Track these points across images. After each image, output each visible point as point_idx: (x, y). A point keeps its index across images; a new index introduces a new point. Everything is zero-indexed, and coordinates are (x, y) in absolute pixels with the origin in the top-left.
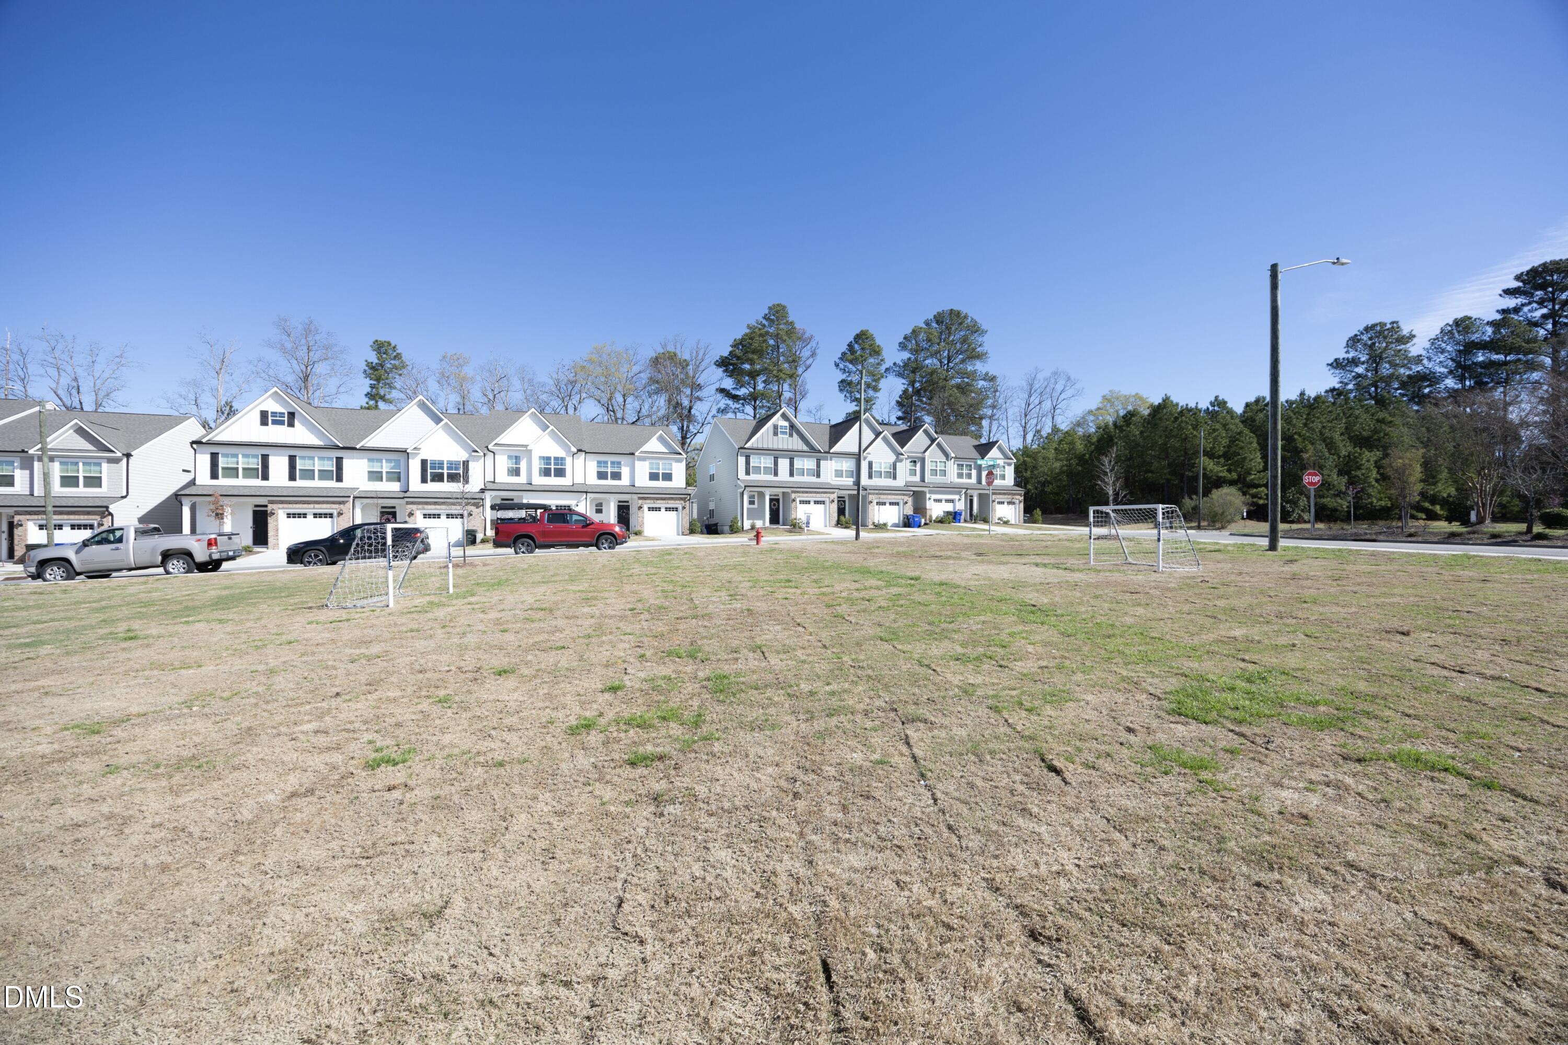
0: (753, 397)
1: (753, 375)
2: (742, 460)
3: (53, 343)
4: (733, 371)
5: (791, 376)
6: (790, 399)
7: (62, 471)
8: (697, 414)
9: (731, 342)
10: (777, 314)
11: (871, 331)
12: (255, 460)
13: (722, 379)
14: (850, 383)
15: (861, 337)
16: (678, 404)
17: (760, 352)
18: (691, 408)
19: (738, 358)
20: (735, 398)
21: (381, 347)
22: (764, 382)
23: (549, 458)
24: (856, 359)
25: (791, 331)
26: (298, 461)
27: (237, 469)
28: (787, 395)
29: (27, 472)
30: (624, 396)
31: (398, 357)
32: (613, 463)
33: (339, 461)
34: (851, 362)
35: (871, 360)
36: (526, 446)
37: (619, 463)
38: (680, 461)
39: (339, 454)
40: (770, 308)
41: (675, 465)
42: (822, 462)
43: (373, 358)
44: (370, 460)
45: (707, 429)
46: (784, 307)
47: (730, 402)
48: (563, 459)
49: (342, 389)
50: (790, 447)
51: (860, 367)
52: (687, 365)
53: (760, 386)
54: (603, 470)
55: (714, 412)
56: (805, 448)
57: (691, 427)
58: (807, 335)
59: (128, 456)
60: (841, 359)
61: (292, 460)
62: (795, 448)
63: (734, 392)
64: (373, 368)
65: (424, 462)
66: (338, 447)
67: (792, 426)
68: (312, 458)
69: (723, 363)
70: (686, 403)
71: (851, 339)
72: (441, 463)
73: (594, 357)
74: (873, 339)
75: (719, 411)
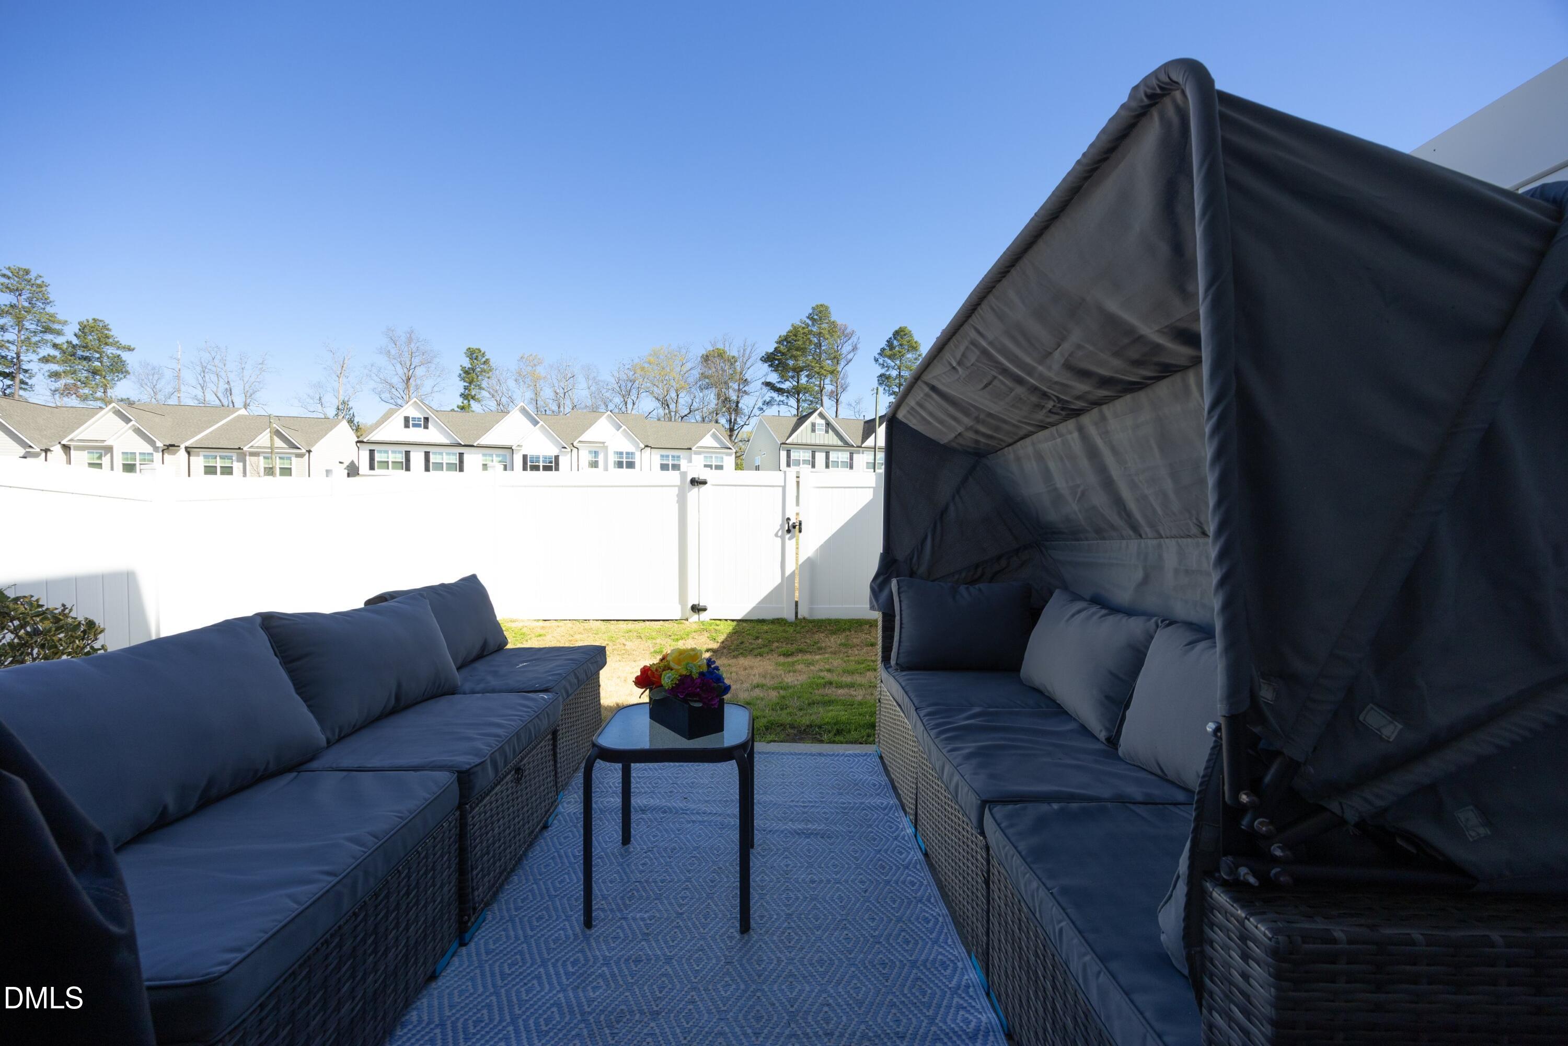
0: (796, 392)
1: (798, 370)
2: (783, 454)
3: (213, 354)
4: (777, 366)
5: (832, 372)
6: (832, 392)
7: (265, 463)
8: (744, 407)
9: (776, 338)
10: (819, 314)
11: (909, 328)
12: (400, 455)
13: (767, 374)
14: (888, 377)
15: (900, 333)
16: (727, 400)
17: (803, 350)
18: (738, 402)
19: (783, 354)
20: (780, 391)
21: (473, 354)
22: (807, 376)
23: (621, 453)
24: (895, 355)
25: (833, 326)
26: (432, 456)
27: (387, 462)
28: (829, 388)
29: (241, 464)
30: (677, 391)
31: (486, 362)
32: (673, 457)
33: (461, 455)
34: (890, 357)
35: (909, 356)
36: (603, 443)
37: (679, 457)
38: (730, 455)
39: (461, 450)
40: (813, 309)
41: (725, 458)
42: (855, 456)
43: (467, 363)
44: (484, 455)
45: (753, 421)
46: (827, 308)
47: (775, 395)
48: (632, 454)
49: (436, 389)
50: (826, 443)
51: (898, 362)
52: (736, 361)
53: (803, 380)
54: (665, 462)
55: (760, 404)
56: (840, 443)
57: (738, 420)
58: (848, 331)
59: (309, 452)
60: (880, 354)
61: (427, 454)
62: (831, 443)
63: (778, 385)
64: (467, 372)
65: (525, 457)
66: (460, 445)
67: (828, 424)
68: (441, 454)
69: (769, 359)
70: (734, 398)
71: (891, 335)
72: (538, 457)
73: (652, 359)
74: (911, 336)
75: (765, 403)
